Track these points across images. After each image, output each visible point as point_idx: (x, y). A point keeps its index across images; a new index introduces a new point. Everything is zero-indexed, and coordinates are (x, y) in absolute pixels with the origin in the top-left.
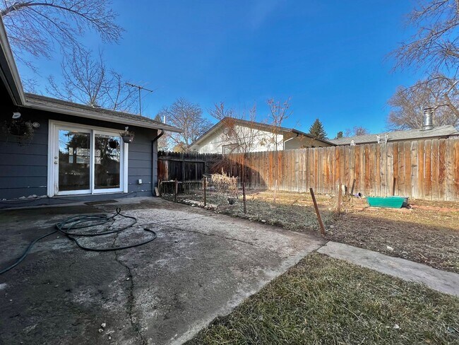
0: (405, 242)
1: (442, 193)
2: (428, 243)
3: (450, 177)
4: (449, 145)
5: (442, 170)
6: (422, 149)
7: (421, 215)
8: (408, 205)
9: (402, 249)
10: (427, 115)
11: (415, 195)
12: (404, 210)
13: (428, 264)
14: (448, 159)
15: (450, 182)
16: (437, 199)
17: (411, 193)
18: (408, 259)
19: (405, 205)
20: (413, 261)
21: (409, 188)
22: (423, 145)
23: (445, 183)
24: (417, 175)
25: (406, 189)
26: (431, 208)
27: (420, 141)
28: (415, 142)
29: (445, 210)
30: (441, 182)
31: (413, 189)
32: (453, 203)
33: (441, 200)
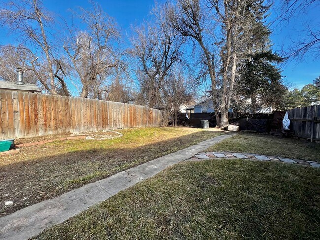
0: (23, 186)
1: (37, 131)
2: (41, 177)
3: (41, 119)
4: (39, 98)
5: (36, 115)
6: (22, 99)
7: (27, 151)
8: (14, 145)
9: (22, 197)
10: (19, 73)
11: (19, 135)
12: (12, 151)
13: (47, 198)
14: (40, 108)
15: (42, 123)
16: (34, 136)
17: (14, 134)
18: (31, 204)
19: (13, 147)
20: (36, 203)
21: (12, 130)
22: (22, 96)
23: (39, 124)
24: (19, 119)
25: (10, 131)
26: (32, 144)
27: (20, 92)
28: (16, 92)
29: (42, 143)
30: (36, 123)
31: (16, 130)
32: (44, 136)
33: (37, 135)
